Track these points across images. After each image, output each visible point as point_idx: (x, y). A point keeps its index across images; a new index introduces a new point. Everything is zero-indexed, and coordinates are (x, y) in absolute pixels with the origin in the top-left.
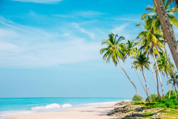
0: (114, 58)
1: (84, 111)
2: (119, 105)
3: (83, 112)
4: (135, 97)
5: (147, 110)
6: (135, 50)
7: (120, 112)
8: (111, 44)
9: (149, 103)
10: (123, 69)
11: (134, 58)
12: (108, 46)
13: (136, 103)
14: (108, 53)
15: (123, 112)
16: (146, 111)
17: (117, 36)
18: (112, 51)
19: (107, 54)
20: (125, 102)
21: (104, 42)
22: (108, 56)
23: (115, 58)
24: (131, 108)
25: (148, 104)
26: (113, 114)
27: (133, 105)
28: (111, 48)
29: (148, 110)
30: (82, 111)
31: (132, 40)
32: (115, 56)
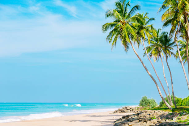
0: (125, 39)
1: (75, 121)
2: (121, 112)
3: (73, 122)
4: (143, 100)
5: (180, 117)
6: (150, 28)
7: (136, 121)
8: (120, 17)
9: (176, 107)
10: (138, 56)
11: (147, 42)
12: (115, 20)
13: (154, 108)
14: (115, 30)
15: (140, 121)
16: (179, 119)
17: (129, 5)
18: (121, 28)
19: (113, 32)
20: (128, 108)
21: (108, 13)
22: (115, 36)
23: (127, 39)
24: (150, 115)
25: (175, 109)
26: (124, 124)
27: (153, 111)
28: (120, 24)
29: (182, 117)
30: (71, 121)
31: (145, 14)
32: (127, 35)
